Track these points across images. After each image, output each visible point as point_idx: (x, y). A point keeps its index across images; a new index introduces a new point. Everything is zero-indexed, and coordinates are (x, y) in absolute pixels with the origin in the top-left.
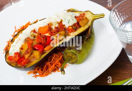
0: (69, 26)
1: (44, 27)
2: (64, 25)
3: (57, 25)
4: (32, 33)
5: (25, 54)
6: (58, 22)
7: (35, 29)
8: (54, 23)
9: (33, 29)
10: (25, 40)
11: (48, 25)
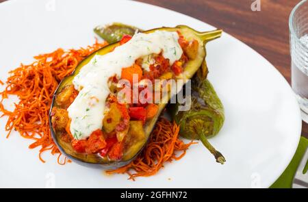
0: (176, 61)
1: (131, 67)
2: (168, 60)
3: (152, 62)
4: (110, 82)
5: (114, 131)
6: (153, 54)
7: (116, 75)
8: (145, 56)
9: (113, 75)
10: (106, 101)
11: (136, 61)
